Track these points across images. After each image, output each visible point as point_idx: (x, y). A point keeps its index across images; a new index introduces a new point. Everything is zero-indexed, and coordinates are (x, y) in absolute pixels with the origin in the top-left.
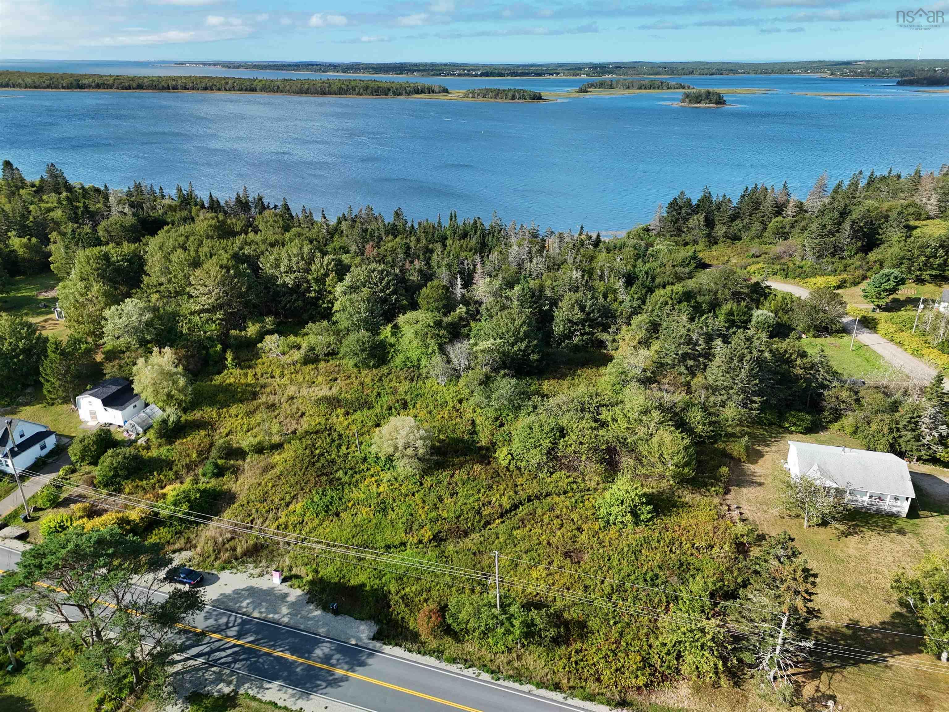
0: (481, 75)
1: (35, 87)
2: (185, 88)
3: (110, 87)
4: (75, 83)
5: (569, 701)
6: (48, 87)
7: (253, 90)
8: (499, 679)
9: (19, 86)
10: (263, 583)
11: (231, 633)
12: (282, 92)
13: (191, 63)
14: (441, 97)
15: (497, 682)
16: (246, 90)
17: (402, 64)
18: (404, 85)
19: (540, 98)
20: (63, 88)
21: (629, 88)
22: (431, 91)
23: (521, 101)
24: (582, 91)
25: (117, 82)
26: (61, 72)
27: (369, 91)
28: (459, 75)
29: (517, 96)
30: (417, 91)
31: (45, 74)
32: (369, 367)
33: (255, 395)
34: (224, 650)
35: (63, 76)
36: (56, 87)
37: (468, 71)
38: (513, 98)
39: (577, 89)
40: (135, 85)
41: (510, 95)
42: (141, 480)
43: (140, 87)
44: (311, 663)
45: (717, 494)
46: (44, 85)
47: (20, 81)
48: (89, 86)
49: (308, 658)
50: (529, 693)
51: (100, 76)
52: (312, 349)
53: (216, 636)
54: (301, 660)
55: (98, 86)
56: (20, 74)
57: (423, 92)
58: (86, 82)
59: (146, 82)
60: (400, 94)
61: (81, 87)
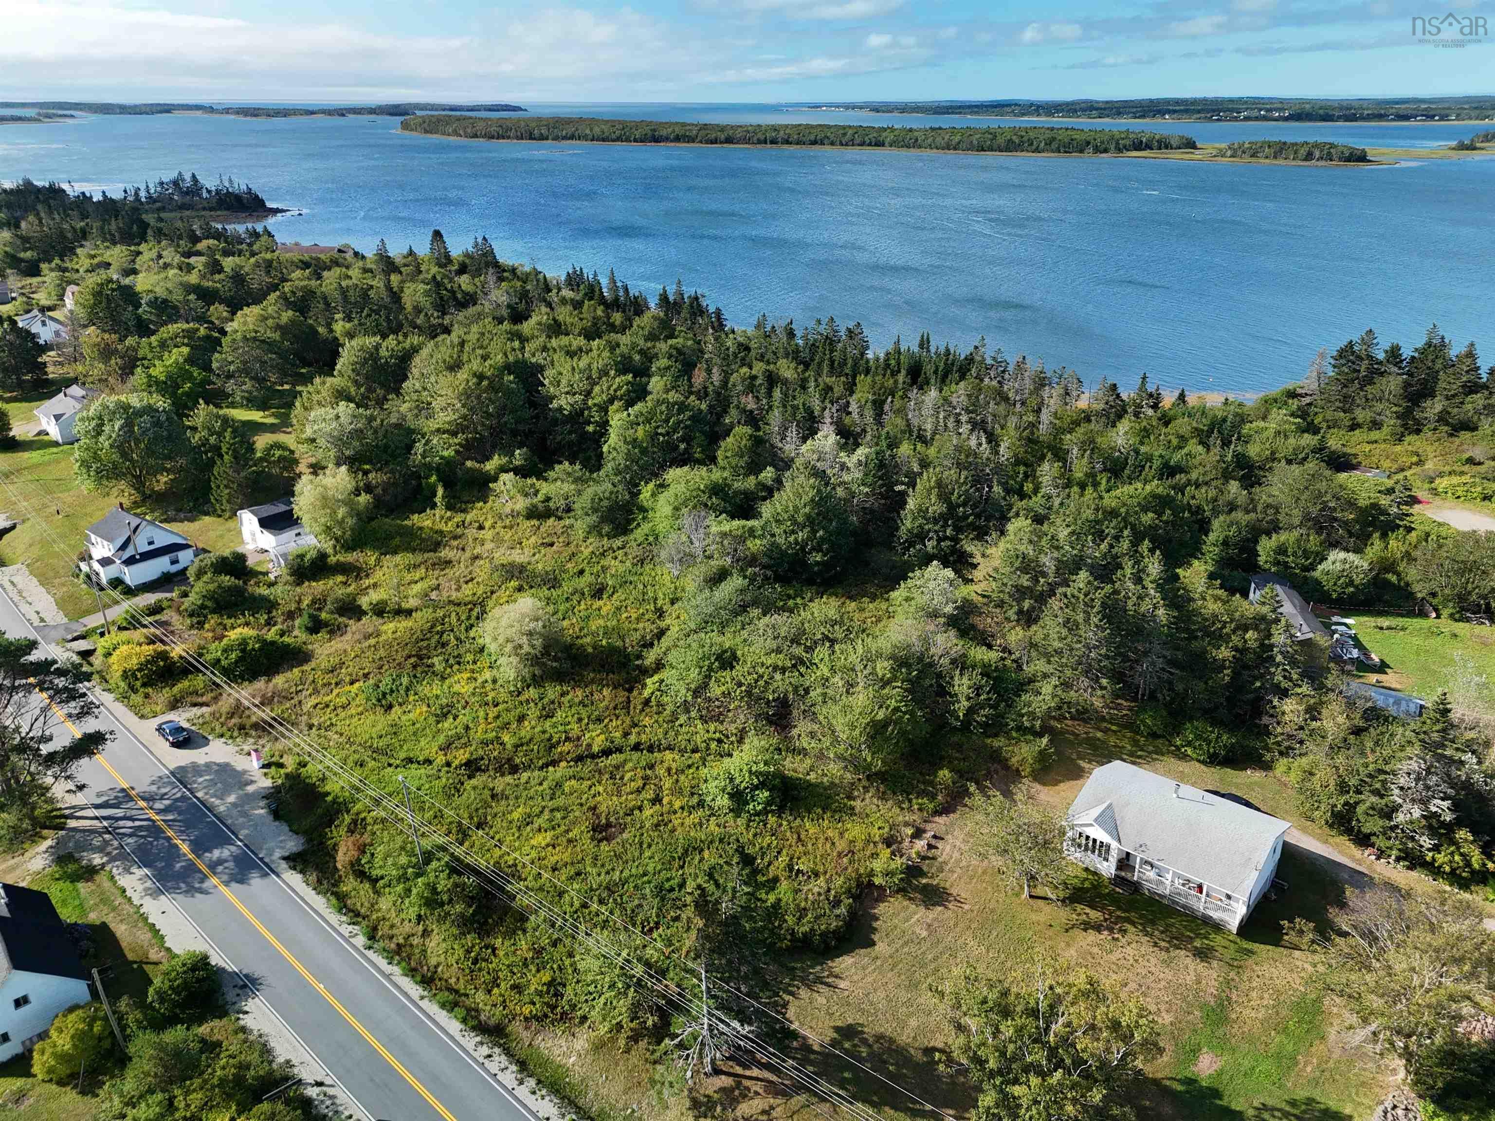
0: (1286, 119)
1: (604, 140)
2: (787, 142)
3: (691, 140)
4: (650, 133)
5: (425, 1004)
6: (618, 139)
7: (879, 144)
8: (370, 948)
9: (585, 138)
10: (240, 763)
11: (158, 805)
12: (920, 147)
13: (829, 105)
14: (1177, 156)
15: (366, 952)
16: (870, 145)
17: (1151, 101)
18: (1117, 136)
19: (1361, 158)
20: (635, 141)
22: (1164, 144)
23: (1322, 163)
24: (1462, 147)
25: (702, 133)
26: (638, 119)
27: (1054, 145)
28: (1247, 119)
29: (1317, 154)
30: (1138, 146)
31: (620, 122)
32: (601, 535)
33: (436, 546)
34: (133, 820)
35: (638, 125)
36: (628, 140)
37: (1267, 110)
38: (1309, 156)
39: (1454, 143)
40: (723, 137)
41: (1303, 152)
42: (229, 617)
43: (729, 140)
44: (198, 862)
45: (920, 810)
46: (614, 136)
47: (588, 132)
48: (667, 139)
49: (198, 856)
50: (388, 977)
51: (684, 125)
52: (548, 499)
53: (142, 804)
54: (191, 856)
55: (677, 139)
56: (592, 122)
57: (1148, 147)
58: (664, 133)
59: (739, 134)
60: (1106, 151)
61: (656, 140)
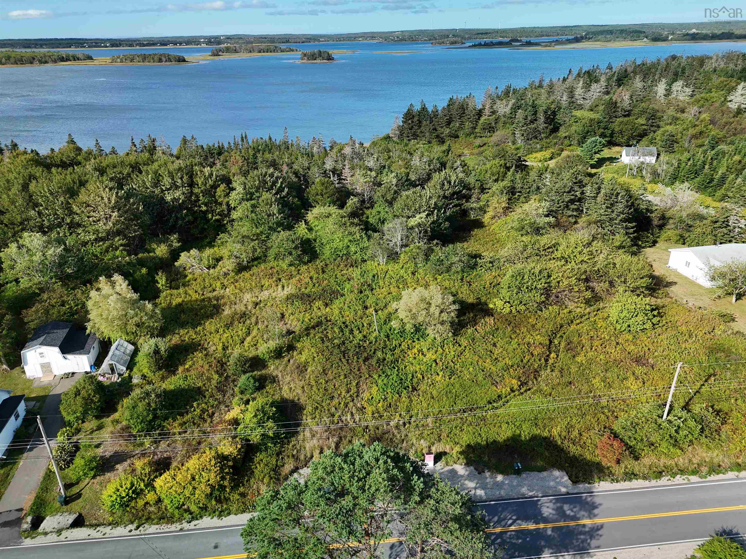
0: (111, 46)
19: (184, 61)
21: (251, 52)
23: (168, 63)
33: (217, 309)
38: (160, 60)
39: (210, 54)
41: (156, 58)
57: (67, 60)
60: (46, 62)
